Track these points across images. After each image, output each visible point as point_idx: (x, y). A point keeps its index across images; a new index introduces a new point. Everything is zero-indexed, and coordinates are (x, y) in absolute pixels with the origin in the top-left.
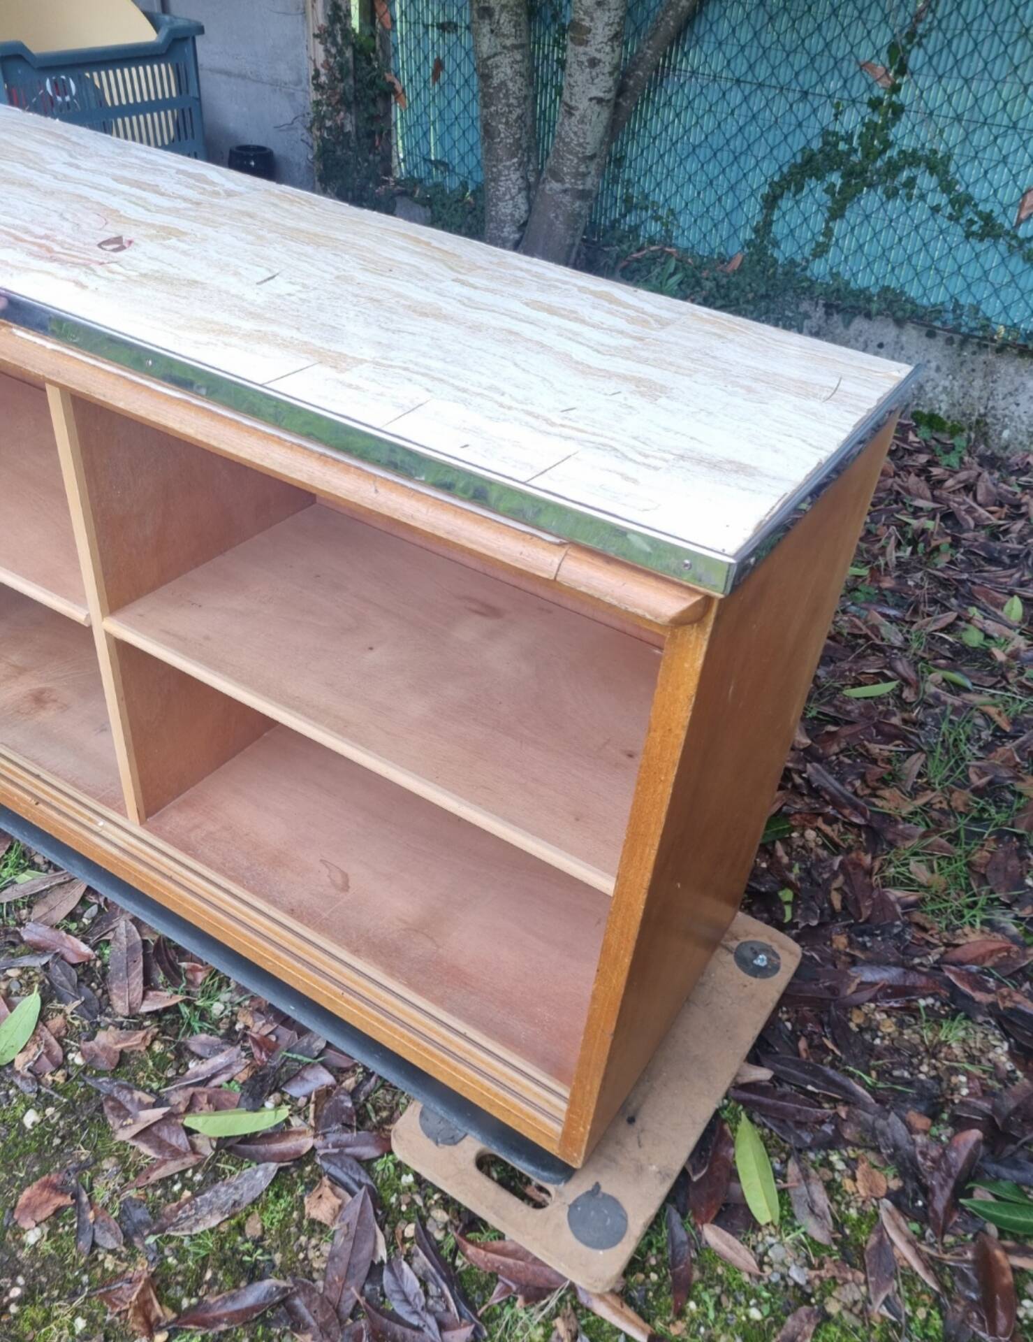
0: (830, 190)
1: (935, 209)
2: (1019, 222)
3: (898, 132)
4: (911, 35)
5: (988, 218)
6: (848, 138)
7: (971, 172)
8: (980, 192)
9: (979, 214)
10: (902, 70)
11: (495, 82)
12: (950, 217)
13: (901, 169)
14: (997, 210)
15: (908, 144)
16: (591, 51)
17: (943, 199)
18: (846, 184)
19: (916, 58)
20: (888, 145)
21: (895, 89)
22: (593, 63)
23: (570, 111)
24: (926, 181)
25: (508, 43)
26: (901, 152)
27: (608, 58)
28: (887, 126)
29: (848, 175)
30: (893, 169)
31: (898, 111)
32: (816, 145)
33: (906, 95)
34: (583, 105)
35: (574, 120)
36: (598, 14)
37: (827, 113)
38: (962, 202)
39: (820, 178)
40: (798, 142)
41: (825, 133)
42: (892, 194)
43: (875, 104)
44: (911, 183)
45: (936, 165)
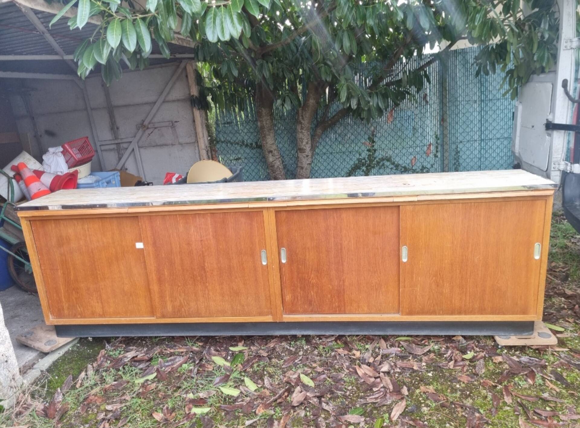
0: (363, 171)
1: (392, 169)
2: (412, 166)
3: (377, 154)
4: (373, 135)
5: (405, 167)
6: (364, 159)
7: (397, 159)
8: (401, 162)
9: (403, 167)
10: (373, 142)
11: (276, 167)
12: (396, 169)
13: (380, 162)
14: (407, 165)
15: (380, 156)
16: (306, 154)
17: (393, 166)
18: (367, 169)
19: (376, 139)
20: (375, 158)
21: (373, 146)
22: (307, 156)
23: (302, 168)
24: (387, 163)
25: (277, 157)
26: (380, 159)
27: (310, 154)
28: (373, 154)
29: (366, 167)
30: (378, 163)
31: (375, 150)
32: (357, 162)
33: (376, 147)
34: (305, 166)
35: (304, 170)
36: (307, 145)
37: (358, 156)
38: (397, 166)
39: (360, 169)
40: (352, 163)
41: (358, 159)
42: (380, 169)
43: (369, 150)
44: (383, 165)
45: (389, 160)
